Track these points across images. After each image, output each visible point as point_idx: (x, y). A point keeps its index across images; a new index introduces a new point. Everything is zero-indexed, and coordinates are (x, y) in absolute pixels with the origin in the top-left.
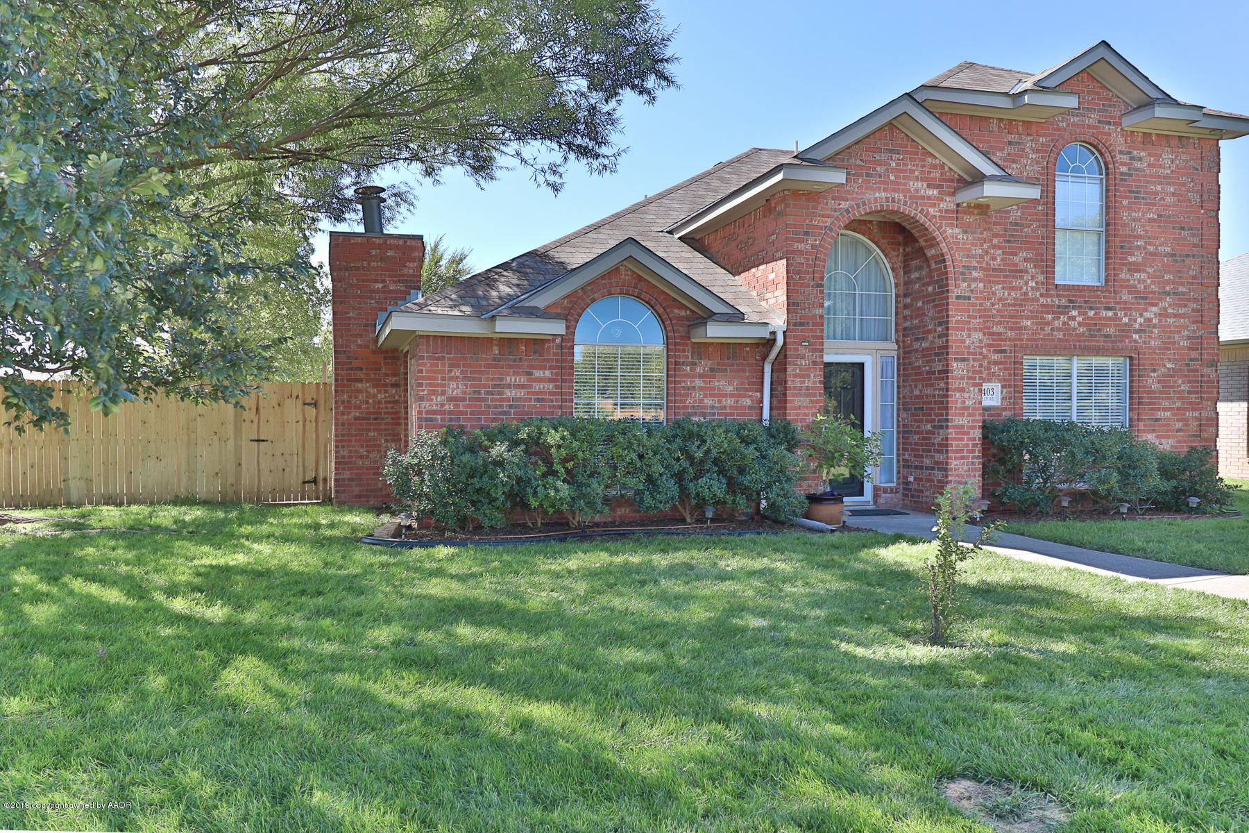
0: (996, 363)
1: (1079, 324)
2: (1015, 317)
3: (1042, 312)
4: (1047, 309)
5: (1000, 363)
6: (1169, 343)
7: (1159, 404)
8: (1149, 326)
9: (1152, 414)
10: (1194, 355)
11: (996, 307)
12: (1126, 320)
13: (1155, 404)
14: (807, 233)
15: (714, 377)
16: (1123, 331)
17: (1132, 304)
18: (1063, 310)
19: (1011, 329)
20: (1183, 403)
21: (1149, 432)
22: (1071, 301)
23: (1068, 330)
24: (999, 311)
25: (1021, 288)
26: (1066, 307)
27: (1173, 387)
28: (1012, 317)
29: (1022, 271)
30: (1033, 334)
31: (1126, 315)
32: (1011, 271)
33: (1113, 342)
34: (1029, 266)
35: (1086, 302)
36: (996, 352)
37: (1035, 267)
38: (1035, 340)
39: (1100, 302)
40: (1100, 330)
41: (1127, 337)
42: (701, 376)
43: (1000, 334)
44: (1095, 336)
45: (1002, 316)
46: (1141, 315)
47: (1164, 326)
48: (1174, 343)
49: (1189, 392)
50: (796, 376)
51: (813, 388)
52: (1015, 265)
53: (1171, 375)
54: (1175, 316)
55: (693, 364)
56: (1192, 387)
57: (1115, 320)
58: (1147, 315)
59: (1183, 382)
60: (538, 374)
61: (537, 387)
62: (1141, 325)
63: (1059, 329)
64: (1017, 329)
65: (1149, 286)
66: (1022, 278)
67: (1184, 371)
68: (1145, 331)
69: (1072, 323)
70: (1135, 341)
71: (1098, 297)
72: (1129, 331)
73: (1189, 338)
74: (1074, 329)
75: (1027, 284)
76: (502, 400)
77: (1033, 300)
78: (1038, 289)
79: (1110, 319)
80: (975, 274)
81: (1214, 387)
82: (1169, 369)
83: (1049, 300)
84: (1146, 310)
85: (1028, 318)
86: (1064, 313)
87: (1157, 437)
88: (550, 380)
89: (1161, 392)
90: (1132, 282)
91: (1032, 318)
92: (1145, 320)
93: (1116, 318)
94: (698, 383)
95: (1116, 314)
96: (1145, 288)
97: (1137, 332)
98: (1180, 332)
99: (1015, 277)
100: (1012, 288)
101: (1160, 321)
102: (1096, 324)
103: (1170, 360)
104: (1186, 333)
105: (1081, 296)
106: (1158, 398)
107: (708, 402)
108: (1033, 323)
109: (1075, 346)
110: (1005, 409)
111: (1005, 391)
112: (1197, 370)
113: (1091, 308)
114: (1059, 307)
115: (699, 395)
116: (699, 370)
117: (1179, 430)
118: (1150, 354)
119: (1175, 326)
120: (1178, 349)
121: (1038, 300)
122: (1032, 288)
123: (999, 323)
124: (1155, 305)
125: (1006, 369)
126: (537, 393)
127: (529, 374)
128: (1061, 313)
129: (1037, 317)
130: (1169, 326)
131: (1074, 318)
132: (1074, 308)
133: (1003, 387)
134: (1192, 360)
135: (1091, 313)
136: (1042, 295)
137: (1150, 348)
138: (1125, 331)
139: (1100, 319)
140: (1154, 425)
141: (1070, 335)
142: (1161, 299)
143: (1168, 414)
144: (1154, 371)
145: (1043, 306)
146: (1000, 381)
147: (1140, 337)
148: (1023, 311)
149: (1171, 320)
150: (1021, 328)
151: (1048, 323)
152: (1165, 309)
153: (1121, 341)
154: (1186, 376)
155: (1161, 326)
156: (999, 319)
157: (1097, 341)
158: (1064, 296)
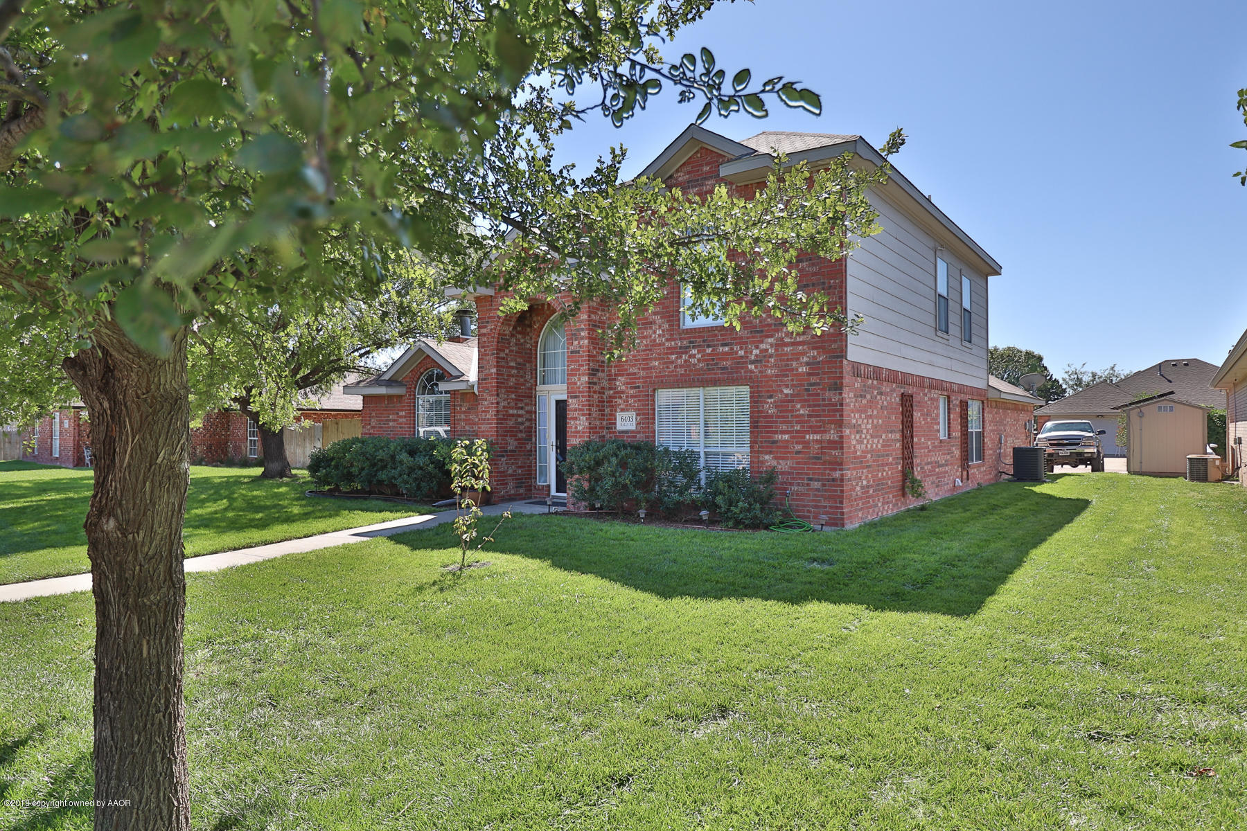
0: (632, 397)
1: (699, 360)
2: (646, 360)
3: (667, 354)
4: (671, 350)
5: (636, 397)
6: (787, 370)
7: (776, 427)
8: (765, 357)
9: (769, 437)
10: (813, 380)
11: (632, 353)
12: (741, 353)
13: (771, 427)
14: (488, 322)
15: (470, 413)
16: (738, 363)
17: (748, 338)
18: (685, 350)
19: (643, 369)
20: (803, 427)
21: (767, 453)
22: (690, 342)
23: (689, 366)
24: (634, 356)
25: (651, 336)
26: (687, 347)
27: (792, 411)
28: (643, 360)
29: (651, 323)
30: (660, 372)
31: (741, 348)
32: (643, 324)
33: (729, 373)
34: (658, 319)
35: (704, 341)
36: (631, 388)
37: (661, 318)
38: (662, 376)
39: (718, 340)
40: (717, 364)
41: (742, 368)
42: (465, 412)
43: (635, 374)
44: (713, 369)
45: (636, 360)
46: (757, 347)
47: (782, 355)
48: (792, 370)
49: (809, 416)
50: (483, 412)
51: (492, 419)
52: (647, 319)
53: (789, 400)
54: (793, 344)
55: (461, 406)
56: (813, 411)
57: (731, 354)
58: (762, 346)
59: (803, 407)
60: (401, 414)
61: (401, 420)
62: (756, 356)
63: (681, 366)
64: (648, 369)
65: (765, 319)
66: (651, 328)
67: (803, 395)
68: (761, 361)
69: (693, 361)
70: (751, 371)
71: (715, 335)
72: (746, 362)
73: (808, 364)
74: (695, 365)
75: (655, 332)
76: (388, 427)
77: (660, 345)
78: (664, 336)
79: (726, 353)
80: (582, 334)
81: (837, 410)
82: (787, 395)
83: (673, 343)
84: (762, 342)
85: (656, 359)
86: (686, 353)
87: (775, 458)
88: (405, 417)
89: (778, 417)
90: (747, 319)
91: (659, 359)
92: (761, 351)
93: (732, 352)
94: (463, 416)
95: (732, 349)
96: (760, 322)
97: (752, 362)
98: (798, 359)
99: (646, 329)
100: (644, 337)
101: (776, 350)
102: (713, 360)
103: (787, 386)
104: (805, 359)
105: (699, 337)
106: (776, 422)
107: (467, 428)
108: (660, 363)
109: (694, 379)
110: (639, 432)
111: (639, 418)
112: (818, 395)
113: (709, 346)
114: (681, 348)
115: (463, 424)
116: (463, 409)
117: (798, 452)
118: (767, 381)
119: (793, 354)
120: (796, 375)
121: (664, 344)
122: (659, 335)
123: (634, 365)
124: (771, 336)
125: (639, 401)
126: (401, 424)
127: (398, 414)
128: (682, 353)
129: (663, 358)
130: (786, 354)
131: (694, 356)
132: (694, 347)
133: (637, 415)
134: (812, 385)
135: (709, 350)
136: (667, 340)
137: (766, 376)
138: (742, 362)
139: (718, 354)
140: (771, 447)
141: (691, 370)
142: (777, 331)
143: (786, 437)
144: (771, 397)
145: (668, 348)
146: (635, 410)
147: (756, 367)
148: (652, 354)
149: (788, 349)
150: (651, 368)
151: (672, 362)
152: (782, 339)
153: (736, 373)
154: (806, 401)
155: (777, 355)
156: (634, 362)
157: (715, 374)
158: (685, 339)
